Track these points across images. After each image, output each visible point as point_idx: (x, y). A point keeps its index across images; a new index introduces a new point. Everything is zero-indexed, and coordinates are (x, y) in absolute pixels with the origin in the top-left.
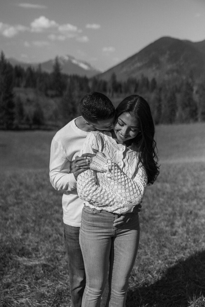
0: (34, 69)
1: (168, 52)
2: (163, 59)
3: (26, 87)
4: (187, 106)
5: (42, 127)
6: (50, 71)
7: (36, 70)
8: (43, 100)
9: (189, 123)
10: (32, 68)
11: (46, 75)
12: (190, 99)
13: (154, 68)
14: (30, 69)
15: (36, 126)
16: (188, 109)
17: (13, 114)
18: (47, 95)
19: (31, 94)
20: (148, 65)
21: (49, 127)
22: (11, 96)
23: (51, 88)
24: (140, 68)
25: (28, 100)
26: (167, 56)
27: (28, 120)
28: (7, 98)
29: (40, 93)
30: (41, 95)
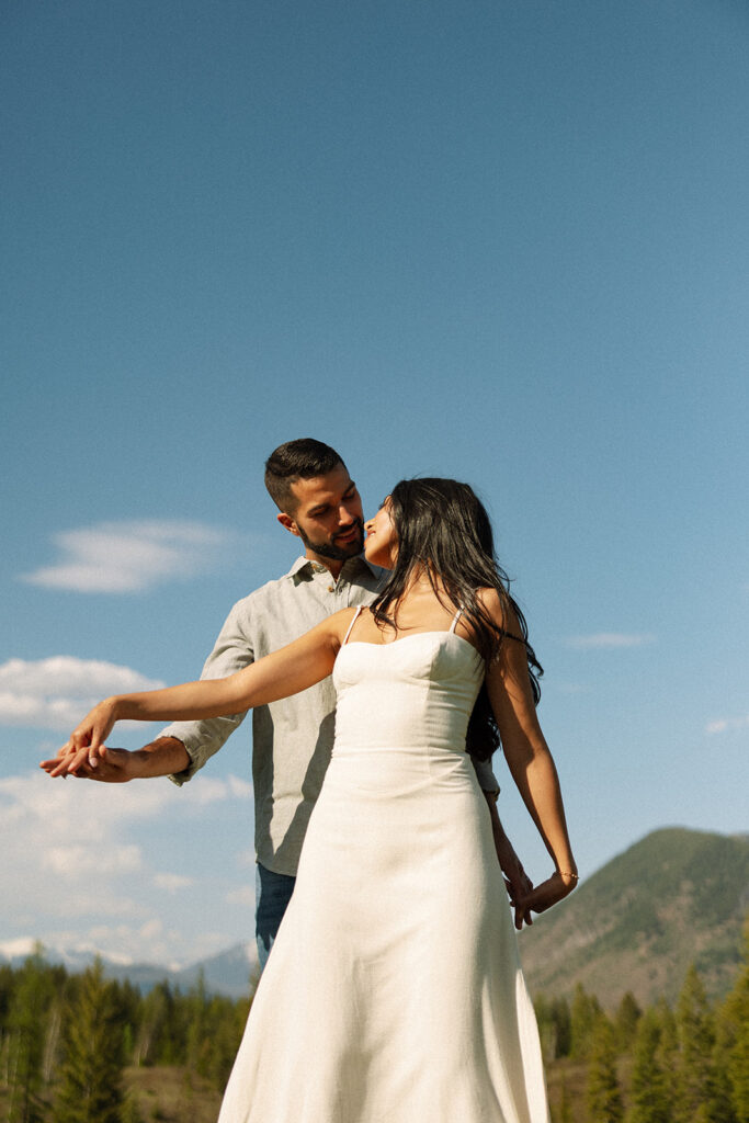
0: (177, 990)
1: (687, 886)
2: (675, 911)
3: (147, 1063)
7: (184, 992)
10: (172, 989)
13: (642, 951)
14: (164, 990)
19: (169, 1090)
20: (620, 940)
24: (588, 955)
25: (160, 1116)
26: (685, 901)
28: (101, 1105)
29: (199, 1082)
30: (205, 1089)
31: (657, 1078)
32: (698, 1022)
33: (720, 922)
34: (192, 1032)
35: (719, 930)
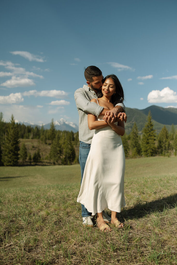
0: (39, 128)
3: (32, 138)
4: (134, 147)
5: (38, 163)
6: (49, 128)
7: (40, 129)
8: (43, 146)
9: (136, 158)
10: (38, 127)
11: (47, 131)
12: (136, 143)
14: (37, 127)
15: (35, 163)
16: (135, 149)
17: (18, 155)
18: (46, 143)
19: (36, 143)
21: (44, 163)
22: (17, 143)
23: (49, 139)
25: (33, 147)
27: (30, 159)
28: (14, 144)
29: (41, 142)
30: (42, 143)
31: (126, 143)
32: (135, 133)
33: (129, 122)
34: (41, 134)
35: (129, 123)
